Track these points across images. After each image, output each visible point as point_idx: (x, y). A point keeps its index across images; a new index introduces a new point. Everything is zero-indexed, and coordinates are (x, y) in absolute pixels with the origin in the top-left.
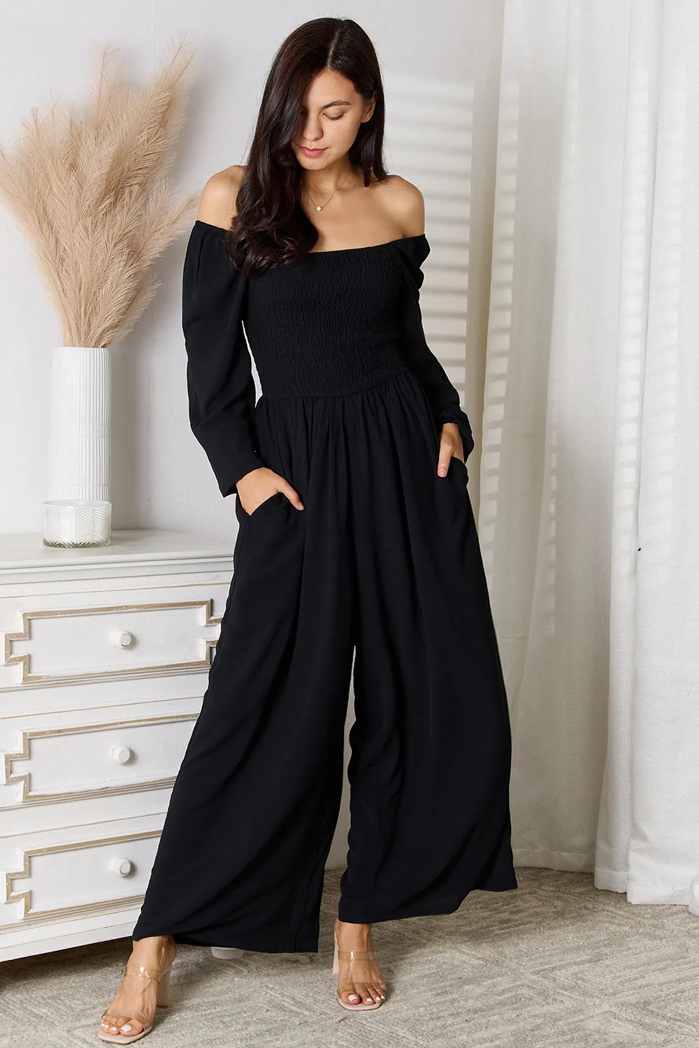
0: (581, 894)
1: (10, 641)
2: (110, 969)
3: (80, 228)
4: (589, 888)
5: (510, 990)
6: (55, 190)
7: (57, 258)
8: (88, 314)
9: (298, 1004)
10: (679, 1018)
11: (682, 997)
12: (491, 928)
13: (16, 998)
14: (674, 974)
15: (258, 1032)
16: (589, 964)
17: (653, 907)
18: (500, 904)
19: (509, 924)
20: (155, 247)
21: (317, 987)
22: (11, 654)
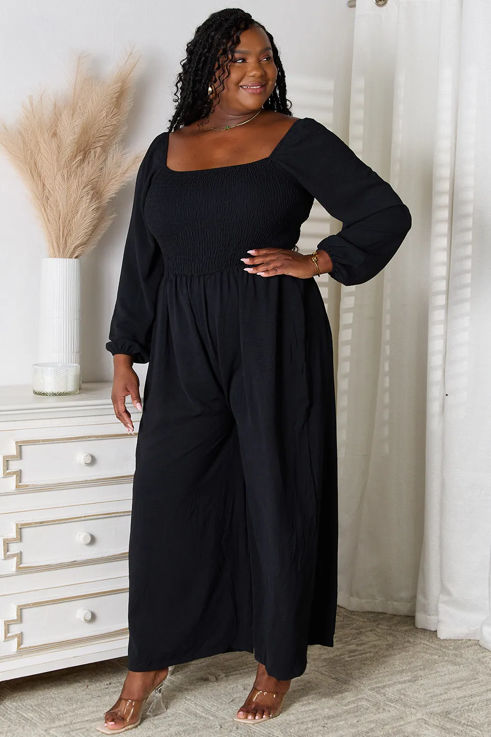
0: (406, 631)
1: (7, 461)
2: (80, 684)
3: (59, 177)
4: (412, 627)
5: (353, 702)
6: (42, 150)
7: (44, 197)
8: (65, 235)
9: (207, 711)
10: (470, 724)
11: (473, 708)
12: (343, 656)
13: (12, 705)
14: (468, 691)
15: (177, 732)
16: (409, 683)
17: (455, 641)
18: (350, 639)
19: (356, 653)
20: (111, 190)
21: (220, 698)
22: (7, 469)
